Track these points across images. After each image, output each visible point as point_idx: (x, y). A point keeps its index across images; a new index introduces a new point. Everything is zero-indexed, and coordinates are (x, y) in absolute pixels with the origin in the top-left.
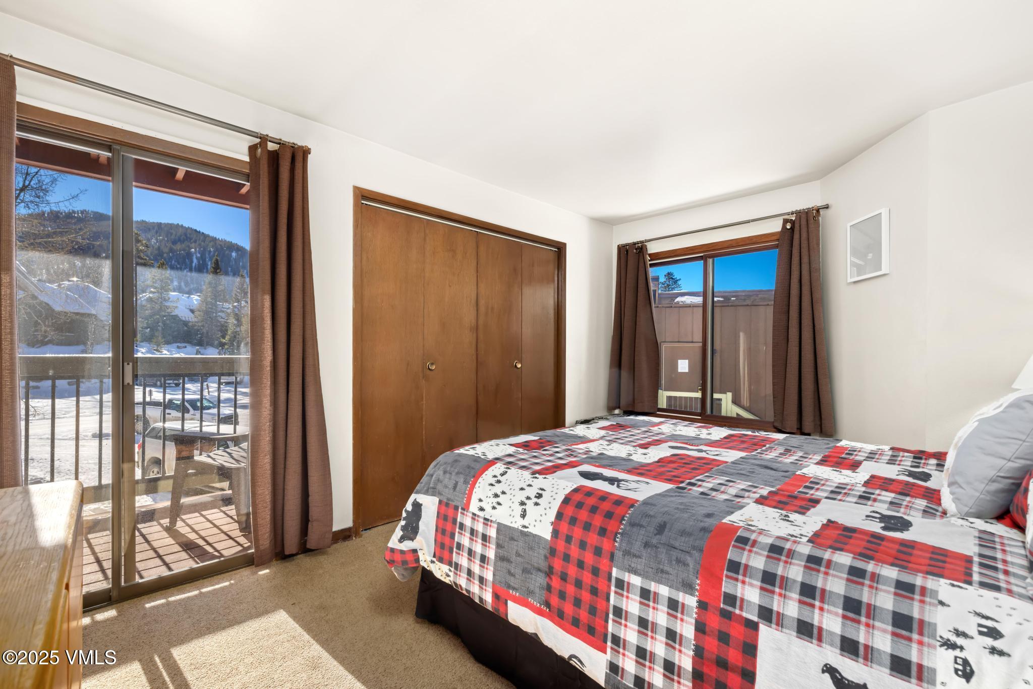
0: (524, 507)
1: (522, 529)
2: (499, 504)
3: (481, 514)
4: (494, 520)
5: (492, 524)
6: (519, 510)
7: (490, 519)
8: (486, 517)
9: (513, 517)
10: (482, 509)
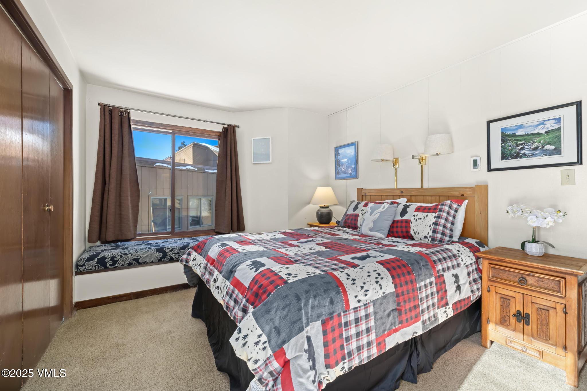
0: (379, 283)
1: (383, 295)
2: (367, 291)
3: (361, 304)
4: (369, 301)
5: (370, 304)
6: (377, 286)
7: (367, 302)
8: (365, 303)
9: (378, 292)
10: (359, 301)
